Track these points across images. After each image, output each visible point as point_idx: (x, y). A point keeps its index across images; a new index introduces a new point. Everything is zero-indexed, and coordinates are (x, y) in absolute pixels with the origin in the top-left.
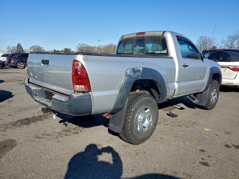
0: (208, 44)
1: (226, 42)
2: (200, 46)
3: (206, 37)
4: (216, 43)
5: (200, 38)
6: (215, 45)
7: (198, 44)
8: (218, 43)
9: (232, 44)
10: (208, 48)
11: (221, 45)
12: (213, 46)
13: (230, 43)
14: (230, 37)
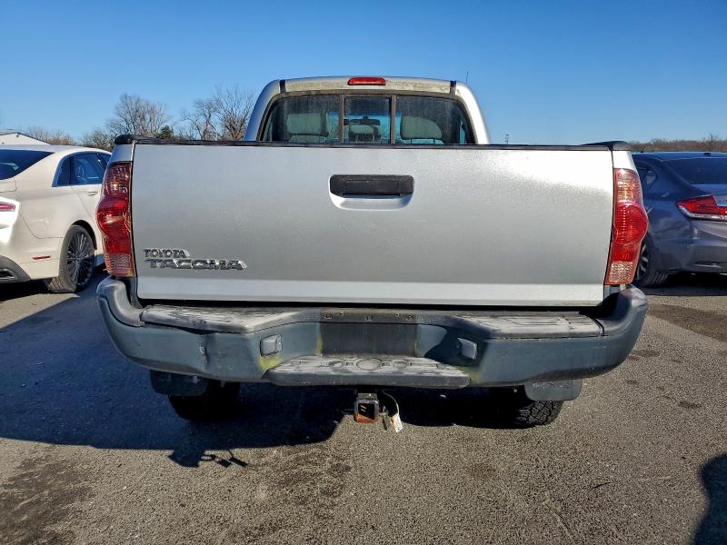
0: (148, 120)
1: (193, 118)
2: (124, 124)
3: (139, 100)
4: (170, 117)
5: (120, 102)
6: (168, 124)
7: (118, 118)
8: (175, 119)
9: (208, 122)
10: (149, 131)
11: (182, 124)
12: (163, 126)
13: (202, 120)
14: (199, 104)
